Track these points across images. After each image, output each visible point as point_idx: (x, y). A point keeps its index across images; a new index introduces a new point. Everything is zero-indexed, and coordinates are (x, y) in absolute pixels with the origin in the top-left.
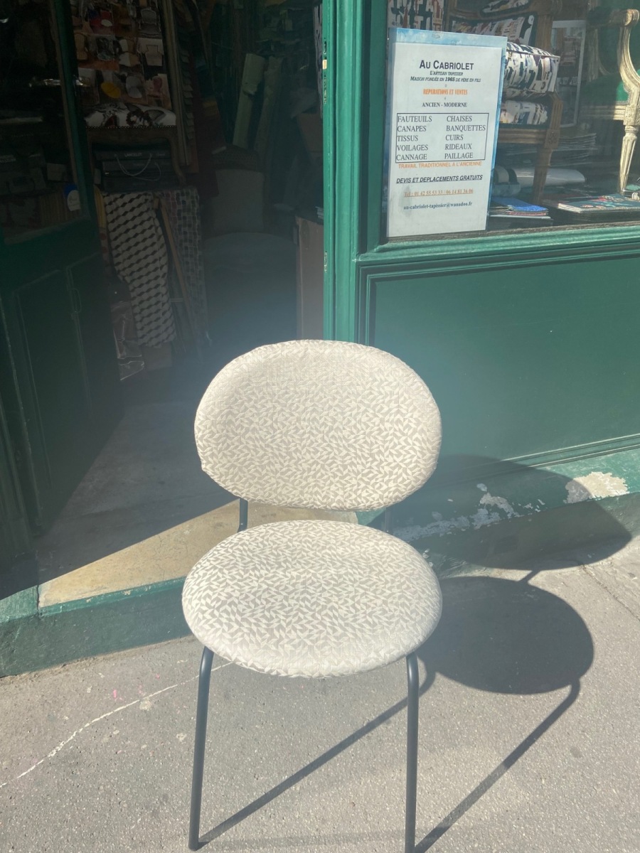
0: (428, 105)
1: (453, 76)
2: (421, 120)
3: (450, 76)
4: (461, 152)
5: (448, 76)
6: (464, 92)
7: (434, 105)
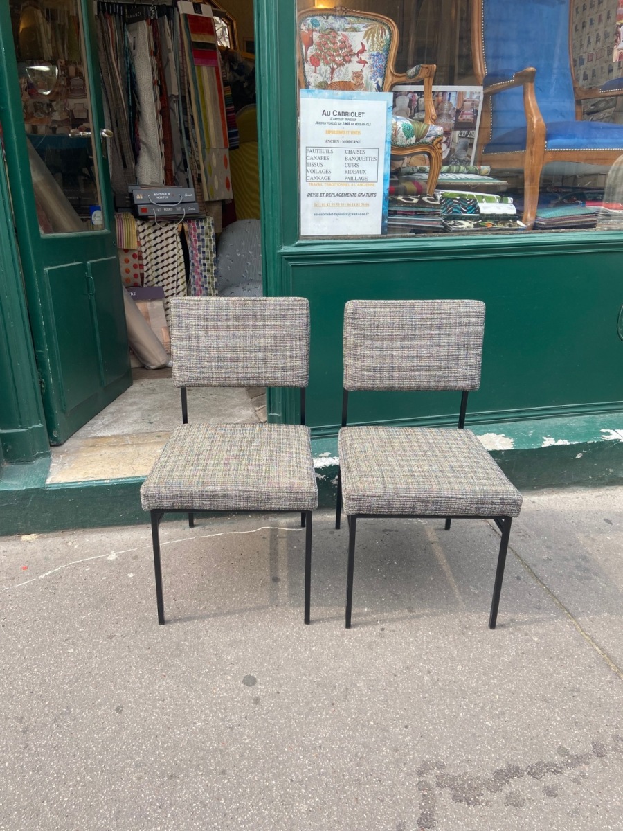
0: (330, 141)
1: (348, 121)
2: (325, 152)
3: (346, 122)
4: (358, 176)
5: (344, 121)
6: (359, 133)
7: (334, 141)
